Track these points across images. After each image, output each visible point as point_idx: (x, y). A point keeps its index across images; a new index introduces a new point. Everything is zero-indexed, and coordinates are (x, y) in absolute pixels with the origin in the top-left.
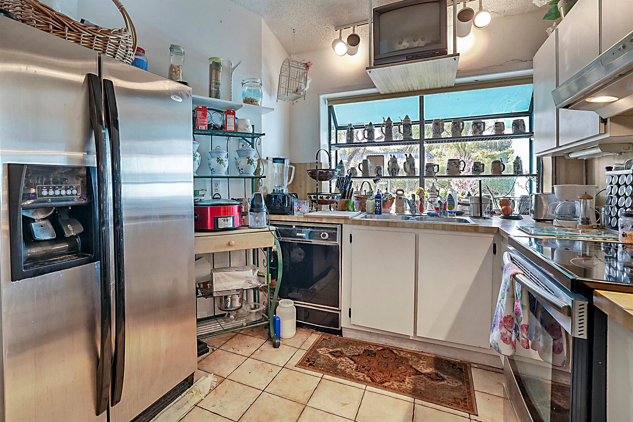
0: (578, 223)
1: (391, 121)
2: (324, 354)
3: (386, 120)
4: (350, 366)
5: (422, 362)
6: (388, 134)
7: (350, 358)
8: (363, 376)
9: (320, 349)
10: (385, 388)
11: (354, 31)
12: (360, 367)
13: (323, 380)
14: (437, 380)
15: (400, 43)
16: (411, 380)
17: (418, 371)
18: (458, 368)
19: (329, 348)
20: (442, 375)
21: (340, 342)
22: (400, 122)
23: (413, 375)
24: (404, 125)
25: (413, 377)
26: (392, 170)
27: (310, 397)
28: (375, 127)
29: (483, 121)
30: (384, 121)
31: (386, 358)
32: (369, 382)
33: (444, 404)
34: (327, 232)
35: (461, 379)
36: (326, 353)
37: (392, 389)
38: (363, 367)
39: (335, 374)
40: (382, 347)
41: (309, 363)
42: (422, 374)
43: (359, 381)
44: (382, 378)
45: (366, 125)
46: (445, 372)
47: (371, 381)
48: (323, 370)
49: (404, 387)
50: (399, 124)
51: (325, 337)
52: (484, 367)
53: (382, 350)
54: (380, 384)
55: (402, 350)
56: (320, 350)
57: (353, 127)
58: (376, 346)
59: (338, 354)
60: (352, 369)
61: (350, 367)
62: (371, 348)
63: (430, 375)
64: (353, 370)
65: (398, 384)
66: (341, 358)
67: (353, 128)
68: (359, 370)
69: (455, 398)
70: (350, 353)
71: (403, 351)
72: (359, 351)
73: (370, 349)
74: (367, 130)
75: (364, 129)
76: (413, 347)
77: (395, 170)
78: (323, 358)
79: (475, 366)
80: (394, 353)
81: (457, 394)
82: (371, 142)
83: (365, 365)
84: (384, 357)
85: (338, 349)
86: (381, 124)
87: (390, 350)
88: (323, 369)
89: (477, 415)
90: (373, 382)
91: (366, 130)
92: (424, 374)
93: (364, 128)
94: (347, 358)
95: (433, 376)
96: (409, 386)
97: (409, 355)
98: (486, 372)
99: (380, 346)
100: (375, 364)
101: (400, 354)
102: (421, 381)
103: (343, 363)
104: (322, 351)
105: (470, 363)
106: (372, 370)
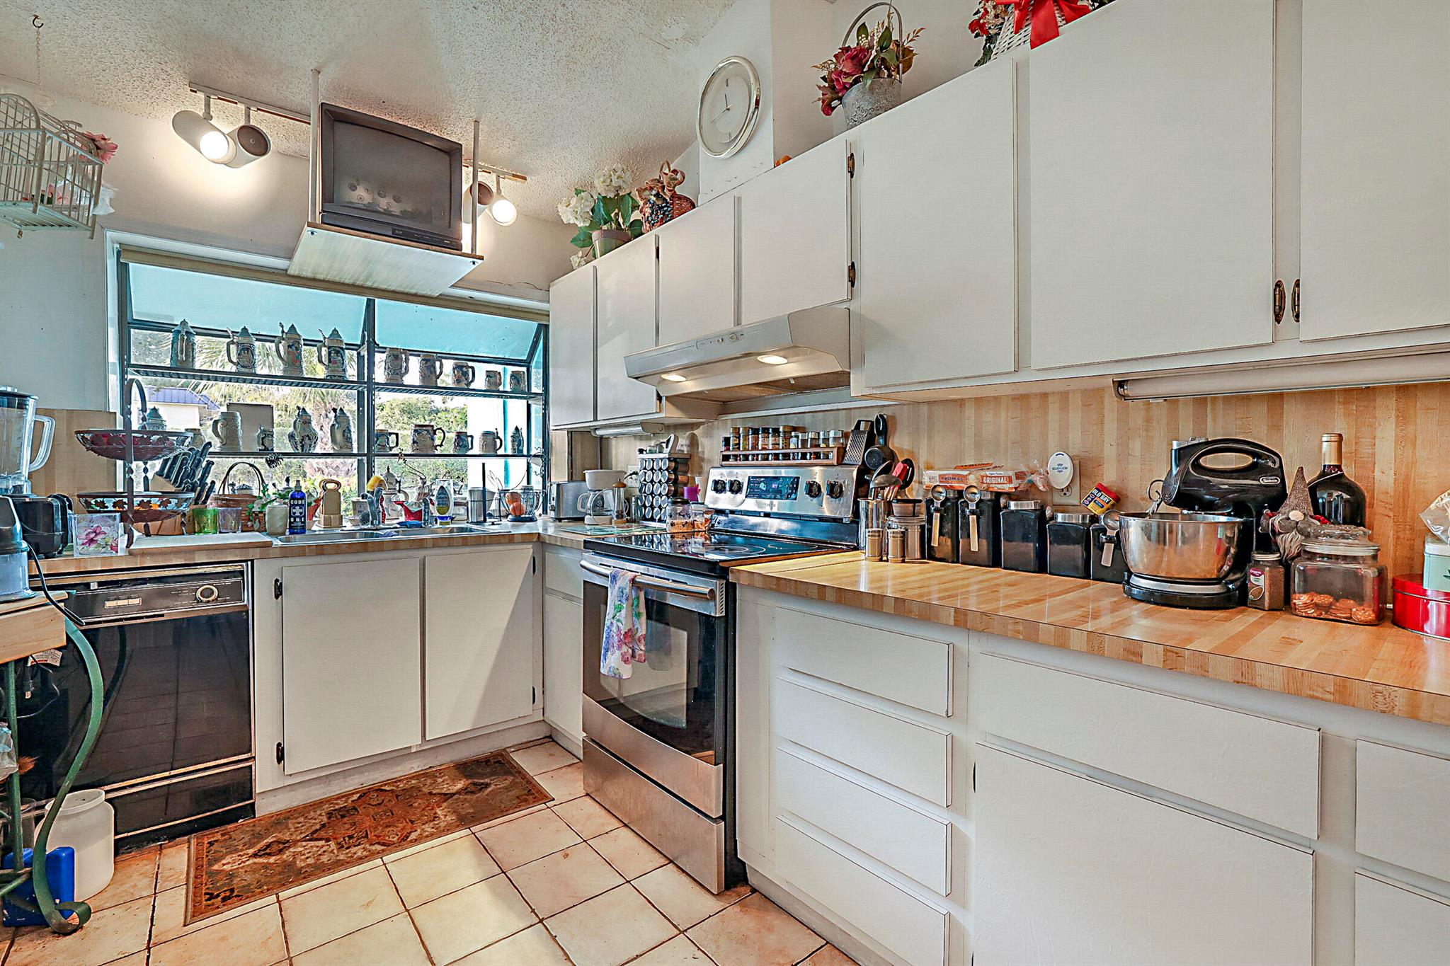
0: (612, 518)
1: (299, 336)
2: (243, 864)
3: (286, 330)
4: (322, 850)
5: (440, 780)
6: (293, 360)
7: (310, 840)
8: (364, 848)
9: (220, 864)
10: (416, 841)
11: (248, 116)
12: (344, 840)
13: (283, 904)
14: (480, 790)
15: (353, 188)
16: (446, 810)
17: (445, 794)
18: (495, 763)
19: (242, 850)
20: (482, 781)
21: (259, 828)
22: (322, 339)
23: (444, 802)
24: (329, 348)
25: (445, 804)
26: (303, 440)
27: (286, 942)
28: (257, 340)
29: (470, 364)
30: (283, 332)
31: (379, 804)
32: (383, 850)
33: (511, 812)
34: (212, 585)
35: (508, 773)
36: (244, 862)
37: (427, 836)
38: (351, 837)
39: (305, 878)
40: (357, 792)
41: (219, 899)
42: (454, 794)
43: (361, 860)
44: (399, 834)
45: (233, 332)
46: (483, 776)
47: (384, 847)
48: (268, 890)
49: (443, 824)
50: (319, 344)
51: (208, 838)
52: (524, 746)
53: (361, 796)
54: (404, 841)
55: (397, 781)
56: (224, 865)
57: (192, 330)
58: (343, 797)
59: (275, 848)
60: (332, 852)
61: (324, 852)
62: (337, 804)
63: (466, 789)
64: (335, 851)
65: (431, 824)
66: (291, 850)
67: (191, 333)
68: (346, 846)
69: (518, 797)
70: (301, 833)
71: (399, 781)
72: (317, 821)
73: (337, 807)
74: (238, 344)
75: (228, 340)
76: (415, 766)
77: (309, 439)
78: (246, 871)
79: (513, 750)
80: (386, 791)
81: (515, 792)
82: (245, 372)
83: (350, 833)
84: (375, 805)
85: (270, 840)
86: (275, 337)
87: (377, 790)
88: (265, 887)
89: (554, 799)
90: (389, 846)
91: (233, 342)
92: (458, 792)
93: (229, 337)
94: (304, 843)
95: (472, 788)
96: (448, 818)
97: (413, 782)
98: (530, 751)
99: (353, 794)
100: (368, 823)
101: (398, 787)
102: (460, 804)
103: (304, 855)
104: (229, 863)
105: (504, 750)
106: (371, 832)
